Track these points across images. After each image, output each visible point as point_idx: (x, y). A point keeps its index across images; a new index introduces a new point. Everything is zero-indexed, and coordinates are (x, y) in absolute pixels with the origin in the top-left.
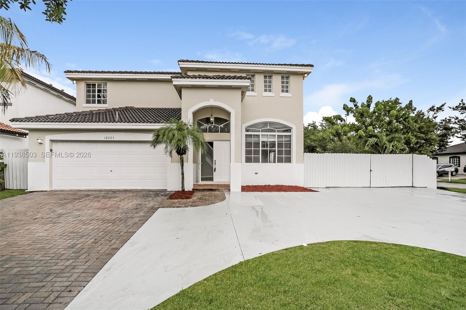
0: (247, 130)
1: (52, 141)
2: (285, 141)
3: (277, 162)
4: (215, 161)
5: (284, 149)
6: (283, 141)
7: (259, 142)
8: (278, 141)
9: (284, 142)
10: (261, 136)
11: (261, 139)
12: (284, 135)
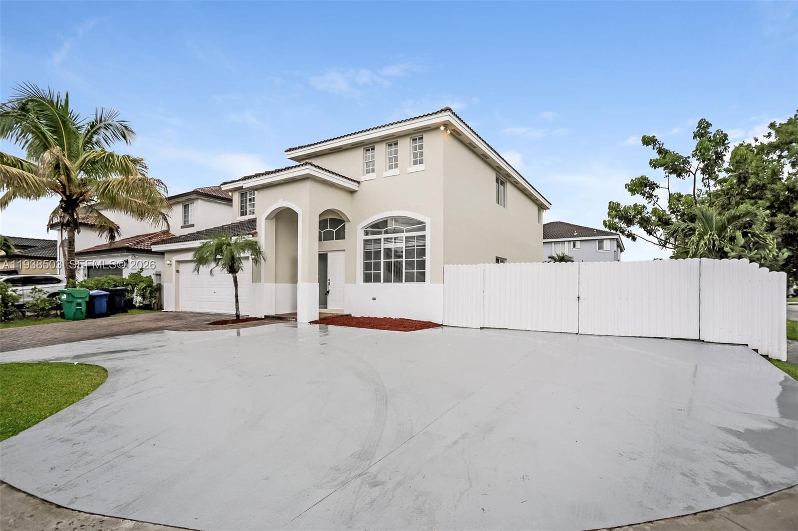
0: (367, 233)
1: (179, 262)
2: (417, 246)
3: (405, 282)
4: (329, 280)
5: (415, 259)
6: (414, 246)
7: (380, 251)
8: (406, 247)
9: (415, 248)
10: (382, 240)
11: (383, 246)
12: (417, 236)
